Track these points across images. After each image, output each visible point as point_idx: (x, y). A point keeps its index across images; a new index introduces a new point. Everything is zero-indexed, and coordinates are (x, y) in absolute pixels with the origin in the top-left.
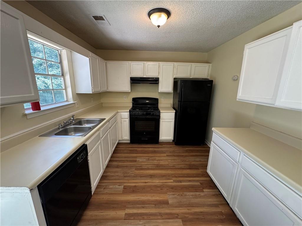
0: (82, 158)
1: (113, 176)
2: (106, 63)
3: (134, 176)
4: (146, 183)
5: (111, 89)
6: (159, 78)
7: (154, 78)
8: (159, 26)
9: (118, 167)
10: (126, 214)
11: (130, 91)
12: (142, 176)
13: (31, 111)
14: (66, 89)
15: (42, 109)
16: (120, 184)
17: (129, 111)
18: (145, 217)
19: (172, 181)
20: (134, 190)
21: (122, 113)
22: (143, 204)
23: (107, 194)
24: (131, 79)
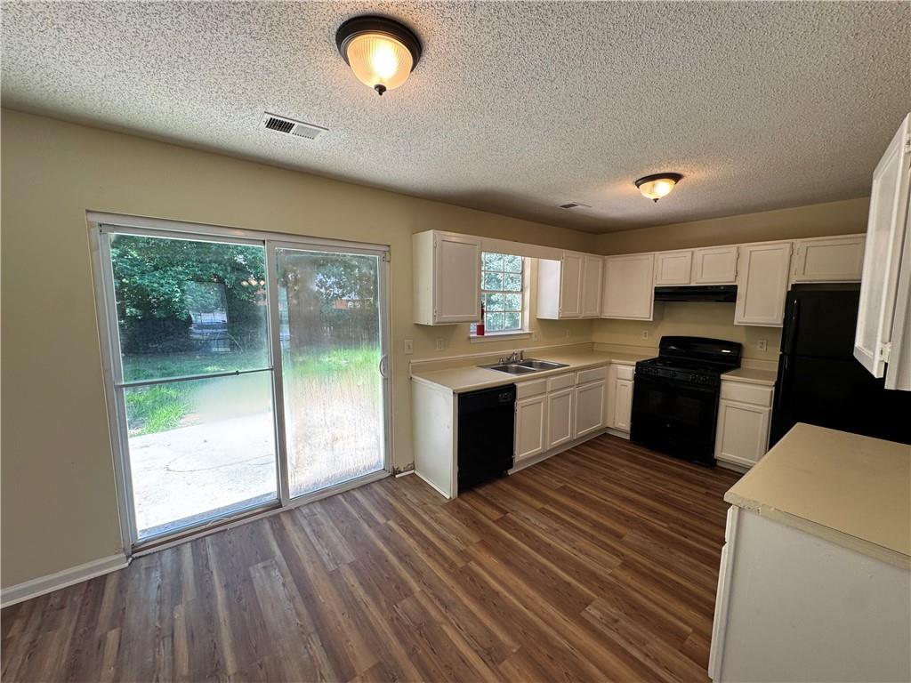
0: (505, 399)
1: (558, 469)
2: (604, 261)
3: (591, 485)
4: (605, 500)
5: (610, 313)
6: (736, 287)
7: (722, 288)
8: (656, 200)
9: (574, 462)
10: (543, 508)
11: (651, 320)
12: (605, 490)
13: (475, 335)
14: (522, 311)
15: (486, 334)
16: (560, 481)
17: (635, 363)
18: (566, 525)
19: (665, 525)
20: (576, 496)
21: (620, 367)
22: (577, 514)
23: (534, 480)
24: (656, 293)
